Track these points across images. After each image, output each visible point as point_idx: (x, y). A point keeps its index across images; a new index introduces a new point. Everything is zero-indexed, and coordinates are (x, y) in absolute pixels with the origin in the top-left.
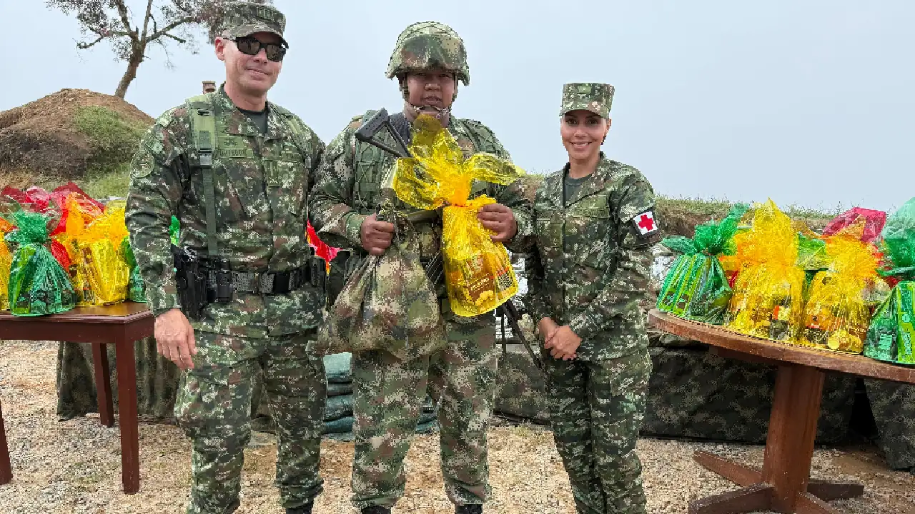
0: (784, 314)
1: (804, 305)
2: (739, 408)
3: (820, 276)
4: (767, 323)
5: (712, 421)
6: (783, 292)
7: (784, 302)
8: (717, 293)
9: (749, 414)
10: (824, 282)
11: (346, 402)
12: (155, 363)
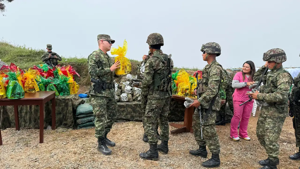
0: (188, 92)
1: (191, 90)
2: (177, 113)
3: (193, 84)
4: (185, 94)
5: (172, 117)
6: (187, 88)
7: (187, 89)
8: (175, 88)
9: (179, 114)
10: (194, 85)
11: (88, 119)
12: (32, 112)
